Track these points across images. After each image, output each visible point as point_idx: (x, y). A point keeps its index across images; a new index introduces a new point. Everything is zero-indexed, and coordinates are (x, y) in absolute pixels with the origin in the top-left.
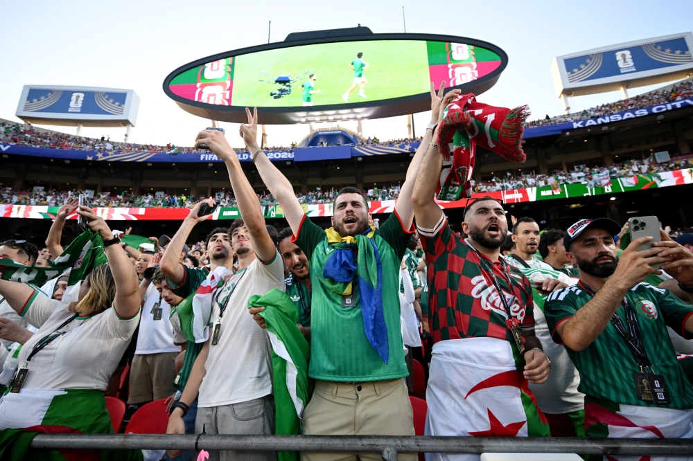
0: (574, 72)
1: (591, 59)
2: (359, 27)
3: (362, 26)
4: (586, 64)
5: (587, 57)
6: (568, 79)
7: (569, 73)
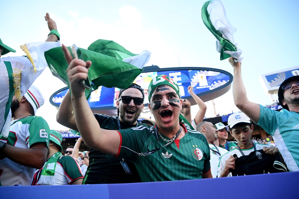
0: (272, 82)
1: (279, 75)
2: (153, 66)
3: (154, 65)
4: (278, 78)
5: (277, 74)
6: (269, 86)
7: (270, 82)
